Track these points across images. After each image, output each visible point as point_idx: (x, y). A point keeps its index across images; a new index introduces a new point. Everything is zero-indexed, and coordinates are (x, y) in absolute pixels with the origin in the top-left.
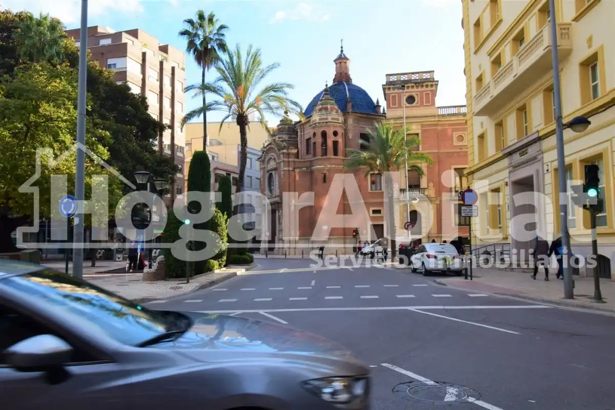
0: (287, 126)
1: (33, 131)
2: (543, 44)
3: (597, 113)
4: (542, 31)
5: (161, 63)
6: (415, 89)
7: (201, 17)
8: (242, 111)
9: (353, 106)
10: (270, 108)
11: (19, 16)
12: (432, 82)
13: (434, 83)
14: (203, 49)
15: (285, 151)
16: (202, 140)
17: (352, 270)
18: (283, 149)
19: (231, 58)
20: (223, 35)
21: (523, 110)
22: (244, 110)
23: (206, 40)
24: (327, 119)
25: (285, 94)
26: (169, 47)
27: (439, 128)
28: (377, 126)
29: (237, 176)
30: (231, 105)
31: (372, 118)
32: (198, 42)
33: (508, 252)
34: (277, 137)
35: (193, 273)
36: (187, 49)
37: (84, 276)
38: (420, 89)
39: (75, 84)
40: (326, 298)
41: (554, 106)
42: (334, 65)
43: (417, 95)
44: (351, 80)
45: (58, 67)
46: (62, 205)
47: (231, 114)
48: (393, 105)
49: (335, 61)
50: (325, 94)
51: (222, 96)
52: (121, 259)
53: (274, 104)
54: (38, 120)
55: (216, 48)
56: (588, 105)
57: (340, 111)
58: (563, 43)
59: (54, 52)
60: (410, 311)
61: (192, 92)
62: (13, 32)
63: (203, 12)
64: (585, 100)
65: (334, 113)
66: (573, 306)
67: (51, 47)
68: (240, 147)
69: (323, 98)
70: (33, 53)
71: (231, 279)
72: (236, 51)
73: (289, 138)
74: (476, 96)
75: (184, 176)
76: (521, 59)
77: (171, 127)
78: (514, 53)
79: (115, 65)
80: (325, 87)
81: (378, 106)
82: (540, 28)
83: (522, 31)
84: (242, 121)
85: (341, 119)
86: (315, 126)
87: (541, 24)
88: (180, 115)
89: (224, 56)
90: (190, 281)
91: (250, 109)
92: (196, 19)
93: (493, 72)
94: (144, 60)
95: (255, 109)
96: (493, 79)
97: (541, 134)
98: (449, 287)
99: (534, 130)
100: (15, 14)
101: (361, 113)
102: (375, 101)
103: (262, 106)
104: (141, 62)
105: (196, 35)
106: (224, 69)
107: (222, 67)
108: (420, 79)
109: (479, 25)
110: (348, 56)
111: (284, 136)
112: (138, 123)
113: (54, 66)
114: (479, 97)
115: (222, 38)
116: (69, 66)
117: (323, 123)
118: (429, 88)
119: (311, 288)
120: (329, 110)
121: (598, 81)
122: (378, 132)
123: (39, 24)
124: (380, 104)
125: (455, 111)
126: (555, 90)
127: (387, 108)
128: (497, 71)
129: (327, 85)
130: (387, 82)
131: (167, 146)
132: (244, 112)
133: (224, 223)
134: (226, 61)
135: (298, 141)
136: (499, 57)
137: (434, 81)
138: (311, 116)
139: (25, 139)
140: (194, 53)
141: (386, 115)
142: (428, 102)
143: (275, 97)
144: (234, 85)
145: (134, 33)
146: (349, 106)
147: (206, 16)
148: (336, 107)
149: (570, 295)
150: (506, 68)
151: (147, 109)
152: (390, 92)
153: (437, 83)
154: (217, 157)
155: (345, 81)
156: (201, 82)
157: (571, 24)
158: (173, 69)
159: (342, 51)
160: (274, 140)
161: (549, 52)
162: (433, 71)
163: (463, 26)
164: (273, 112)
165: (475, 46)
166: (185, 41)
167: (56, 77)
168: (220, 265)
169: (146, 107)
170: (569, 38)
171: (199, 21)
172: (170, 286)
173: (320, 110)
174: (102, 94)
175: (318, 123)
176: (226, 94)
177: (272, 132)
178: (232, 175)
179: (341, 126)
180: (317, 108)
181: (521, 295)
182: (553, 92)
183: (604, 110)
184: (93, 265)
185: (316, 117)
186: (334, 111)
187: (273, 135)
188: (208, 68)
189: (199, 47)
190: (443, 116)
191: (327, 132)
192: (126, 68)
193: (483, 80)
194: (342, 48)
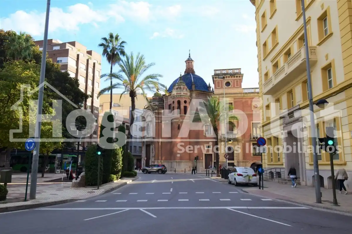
0: (158, 97)
1: (12, 99)
2: (301, 58)
3: (332, 96)
4: (300, 50)
5: (88, 60)
6: (230, 78)
7: (111, 36)
8: (133, 88)
9: (196, 87)
10: (149, 88)
11: (8, 33)
12: (240, 74)
13: (241, 75)
14: (112, 54)
15: (157, 111)
16: (109, 103)
17: (194, 182)
18: (155, 110)
19: (128, 59)
20: (123, 46)
21: (290, 93)
22: (134, 89)
23: (114, 49)
24: (181, 94)
25: (158, 80)
26: (92, 52)
27: (244, 100)
28: (209, 99)
29: (129, 125)
30: (127, 86)
31: (206, 94)
32: (109, 50)
33: (283, 173)
34: (152, 103)
35: (102, 182)
36: (103, 54)
37: (37, 183)
38: (233, 78)
39: (38, 73)
40: (179, 200)
41: (308, 91)
42: (185, 64)
43: (231, 81)
44: (195, 72)
45: (29, 63)
46: (27, 144)
47: (126, 90)
48: (218, 87)
49: (186, 61)
50: (180, 80)
51: (122, 81)
52: (59, 173)
53: (151, 85)
54: (16, 93)
55: (119, 53)
56: (327, 91)
57: (188, 89)
58: (312, 57)
59: (27, 54)
60: (228, 209)
61: (105, 78)
62: (5, 42)
63: (112, 33)
64: (325, 89)
65: (185, 90)
66: (321, 207)
67: (25, 51)
68: (131, 108)
69: (179, 82)
70: (15, 54)
71: (124, 187)
72: (131, 56)
73: (159, 103)
74: (264, 84)
75: (98, 124)
76: (289, 64)
77: (92, 96)
78: (285, 61)
79: (61, 61)
80: (180, 76)
81: (210, 87)
82: (299, 49)
83: (289, 49)
84: (133, 94)
85: (189, 94)
86: (174, 97)
87: (300, 47)
88: (97, 90)
89: (124, 58)
90: (100, 188)
91: (137, 88)
92: (108, 38)
93: (274, 71)
94: (78, 58)
95: (140, 88)
96: (274, 75)
97: (301, 106)
98: (250, 194)
99: (297, 104)
100: (6, 32)
101: (200, 91)
102: (208, 84)
103: (145, 86)
104: (76, 60)
105: (108, 46)
106: (123, 65)
107: (122, 64)
108: (233, 73)
109: (266, 45)
110: (193, 59)
111: (156, 103)
112: (73, 94)
113: (27, 62)
114: (266, 84)
115: (122, 48)
116: (35, 63)
117: (178, 96)
118: (238, 78)
119: (170, 193)
120: (182, 89)
121: (332, 79)
122: (209, 103)
123: (19, 38)
124: (211, 86)
125: (253, 91)
126: (308, 82)
127: (215, 88)
128: (276, 71)
129: (181, 75)
130: (214, 74)
131: (89, 107)
132: (134, 90)
133: (120, 153)
134: (125, 61)
135: (164, 106)
136: (277, 63)
137: (241, 74)
138: (172, 92)
139: (7, 103)
140: (107, 56)
141: (214, 92)
142: (237, 85)
143: (152, 82)
144: (129, 74)
145: (73, 44)
146: (193, 87)
147: (114, 35)
148: (186, 87)
149: (319, 201)
150: (281, 69)
151: (79, 86)
152: (216, 79)
153: (242, 75)
154: (118, 114)
155: (191, 73)
156: (110, 72)
157: (316, 47)
158: (94, 64)
159: (190, 56)
160: (151, 105)
161: (305, 61)
162: (240, 69)
163: (257, 45)
164: (151, 90)
165: (264, 57)
166: (102, 49)
167: (28, 69)
168: (117, 178)
169: (78, 85)
170: (315, 54)
171: (110, 39)
172: (88, 191)
173: (177, 89)
174: (53, 77)
175: (176, 96)
176: (124, 79)
177: (149, 101)
178: (126, 124)
179: (188, 98)
180: (175, 87)
181: (291, 200)
182: (307, 84)
183: (336, 95)
184: (43, 176)
185: (174, 92)
186: (185, 89)
187: (150, 102)
188: (114, 64)
189: (109, 52)
190: (246, 93)
191: (181, 101)
192: (68, 63)
193: (268, 75)
194: (190, 54)
